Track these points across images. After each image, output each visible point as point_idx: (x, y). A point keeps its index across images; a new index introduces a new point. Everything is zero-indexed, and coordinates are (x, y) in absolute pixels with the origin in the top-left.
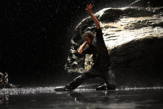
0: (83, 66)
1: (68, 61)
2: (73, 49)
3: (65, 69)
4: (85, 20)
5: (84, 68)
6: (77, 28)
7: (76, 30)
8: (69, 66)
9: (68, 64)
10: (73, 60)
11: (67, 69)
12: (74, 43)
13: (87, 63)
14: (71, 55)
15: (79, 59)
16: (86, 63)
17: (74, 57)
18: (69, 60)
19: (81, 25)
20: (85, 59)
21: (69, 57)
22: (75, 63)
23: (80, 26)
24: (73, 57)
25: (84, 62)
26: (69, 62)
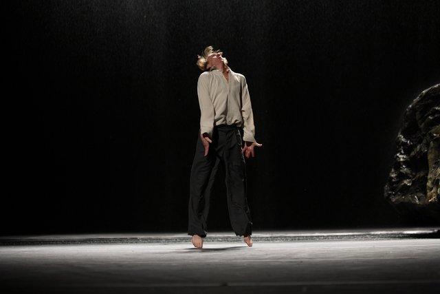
0: (424, 189)
1: (392, 178)
2: (401, 154)
3: (386, 194)
4: (427, 92)
5: (425, 193)
6: (411, 109)
7: (408, 113)
8: (392, 190)
9: (391, 184)
10: (402, 176)
11: (390, 195)
12: (403, 140)
13: (433, 183)
14: (398, 165)
15: (414, 174)
16: (429, 184)
17: (405, 169)
18: (393, 175)
19: (418, 102)
20: (427, 175)
21: (393, 170)
22: (407, 182)
23: (416, 105)
24: (401, 171)
25: (426, 180)
26: (393, 180)
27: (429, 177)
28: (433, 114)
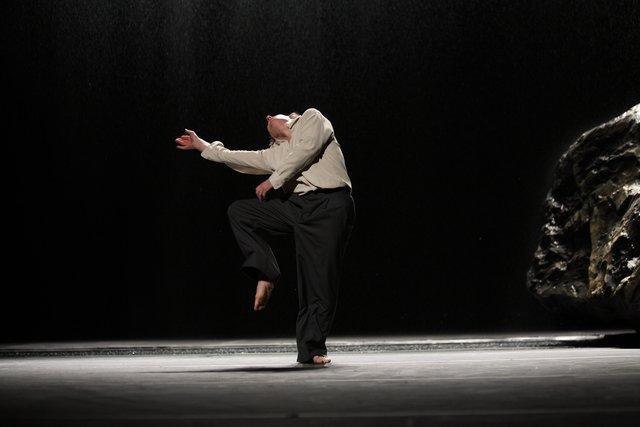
0: (584, 276)
1: (538, 260)
2: (552, 225)
3: (529, 284)
4: (589, 136)
5: (587, 282)
6: (565, 160)
7: (561, 165)
8: (539, 276)
9: (537, 268)
10: (552, 257)
11: (535, 284)
12: (555, 204)
13: (597, 267)
14: (546, 241)
15: (570, 253)
16: (592, 268)
17: (556, 247)
18: (540, 256)
19: (577, 149)
20: (589, 255)
21: (539, 248)
22: (559, 265)
23: (574, 152)
24: (551, 249)
25: (588, 263)
26: (540, 263)
27: (592, 257)
28: (597, 167)
